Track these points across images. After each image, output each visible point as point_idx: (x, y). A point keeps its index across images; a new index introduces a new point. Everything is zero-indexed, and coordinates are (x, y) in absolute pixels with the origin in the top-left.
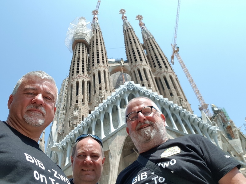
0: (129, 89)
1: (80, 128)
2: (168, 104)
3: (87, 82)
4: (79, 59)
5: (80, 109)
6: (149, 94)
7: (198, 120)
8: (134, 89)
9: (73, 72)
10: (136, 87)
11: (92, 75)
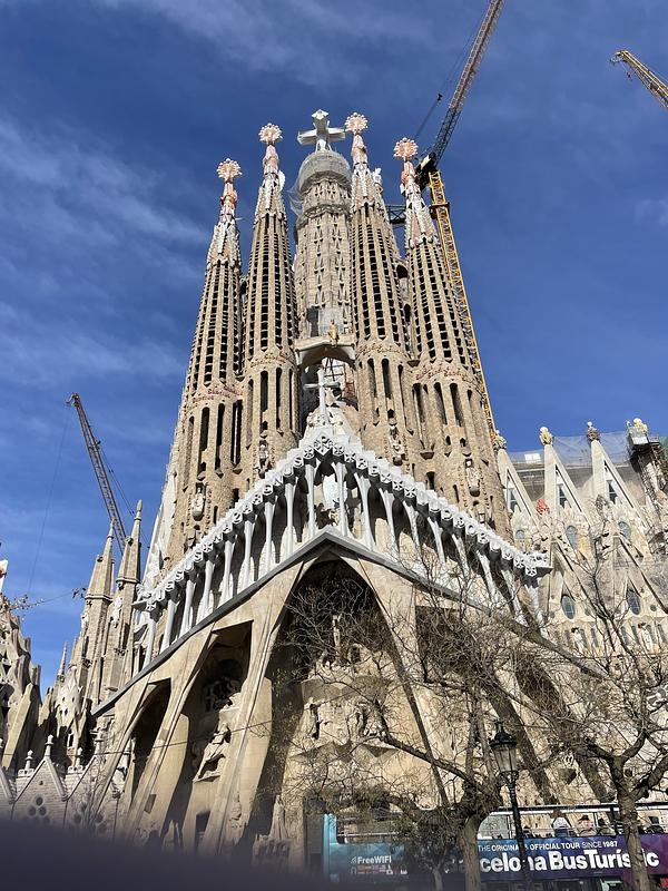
1: (197, 556)
2: (409, 494)
3: (234, 405)
5: (210, 491)
6: (367, 466)
7: (484, 538)
8: (331, 450)
10: (336, 448)
11: (245, 382)
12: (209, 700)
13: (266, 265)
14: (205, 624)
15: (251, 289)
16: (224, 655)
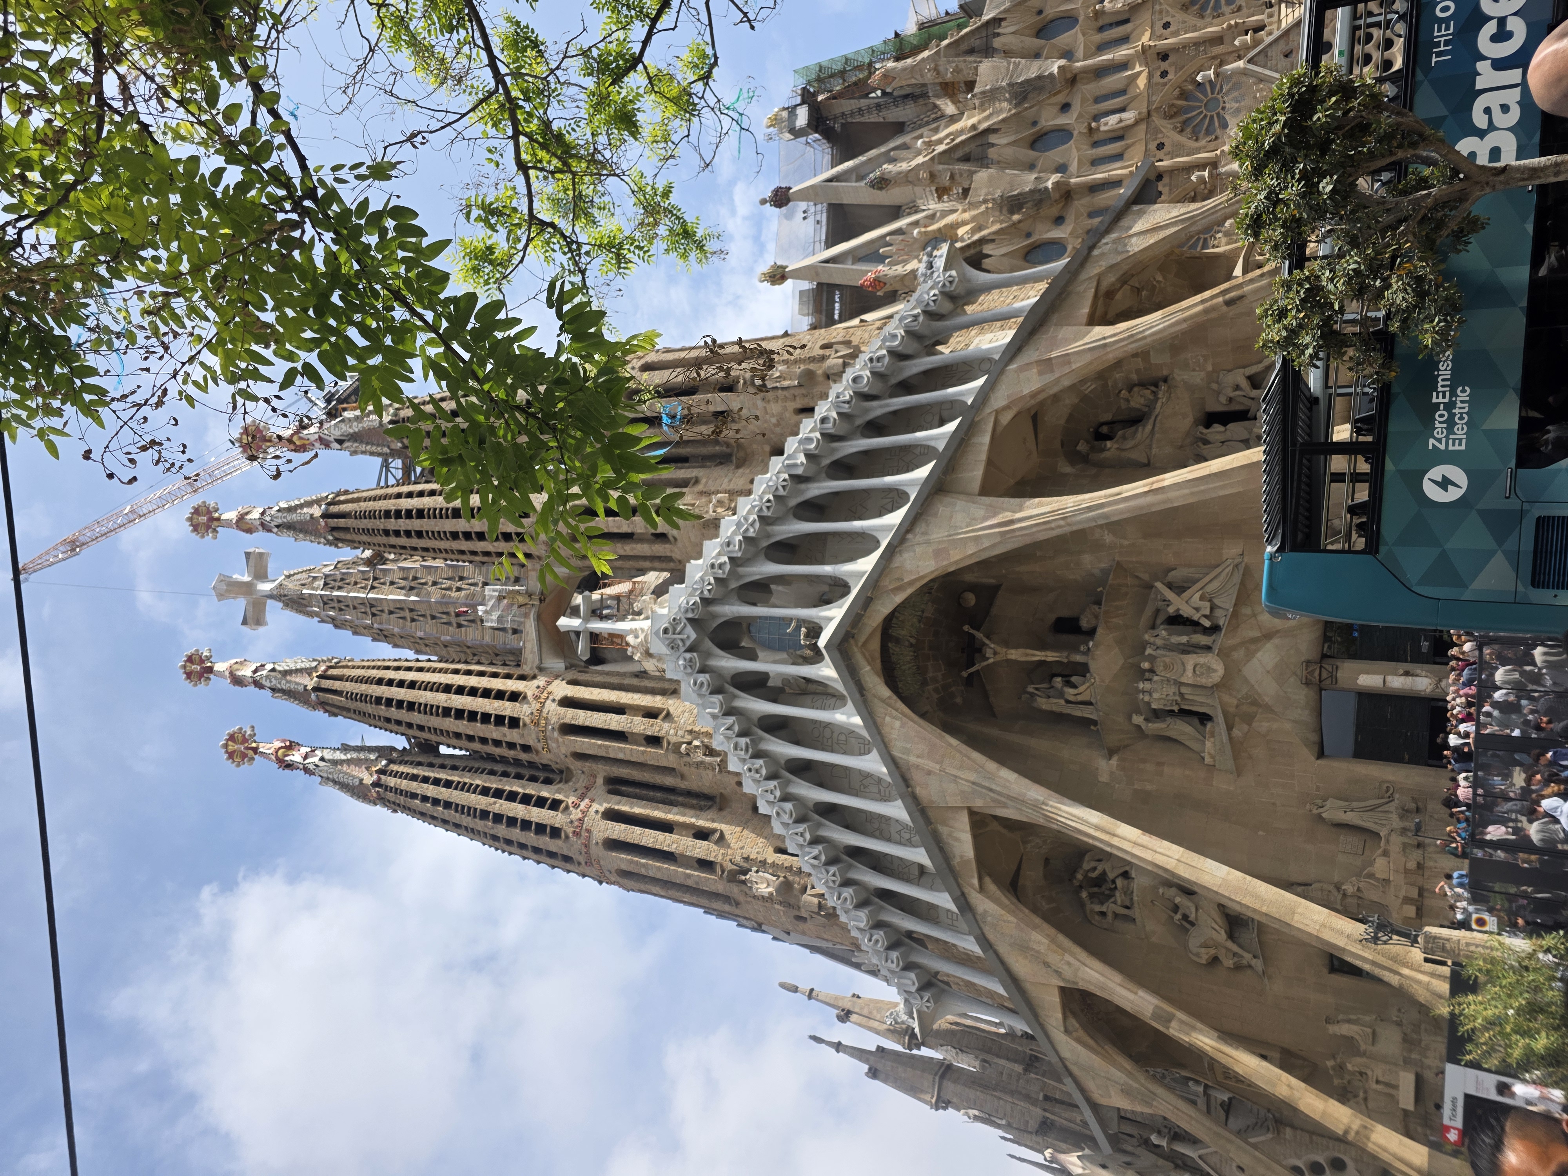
0: (688, 643)
1: (846, 899)
2: (783, 487)
3: (610, 792)
4: (484, 814)
5: (747, 859)
6: (726, 559)
7: (879, 359)
8: (690, 620)
9: (551, 855)
10: (687, 611)
11: (576, 766)
12: (1116, 915)
13: (389, 702)
14: (964, 904)
15: (425, 735)
16: (1032, 876)
